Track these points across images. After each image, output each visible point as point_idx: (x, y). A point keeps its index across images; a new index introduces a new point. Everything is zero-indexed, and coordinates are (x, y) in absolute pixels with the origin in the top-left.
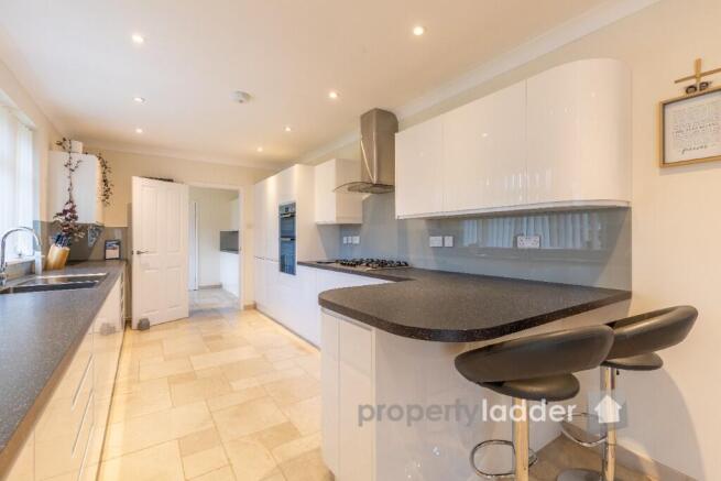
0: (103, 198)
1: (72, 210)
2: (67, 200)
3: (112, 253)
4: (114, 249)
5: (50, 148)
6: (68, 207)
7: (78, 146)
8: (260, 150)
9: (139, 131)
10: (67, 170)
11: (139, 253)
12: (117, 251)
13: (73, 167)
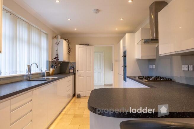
0: (68, 52)
1: (57, 57)
2: (56, 54)
3: (71, 71)
4: (72, 69)
5: (53, 39)
6: (56, 56)
7: (59, 37)
8: (117, 29)
9: (75, 29)
10: (56, 45)
11: (78, 71)
12: (73, 70)
13: (58, 44)
